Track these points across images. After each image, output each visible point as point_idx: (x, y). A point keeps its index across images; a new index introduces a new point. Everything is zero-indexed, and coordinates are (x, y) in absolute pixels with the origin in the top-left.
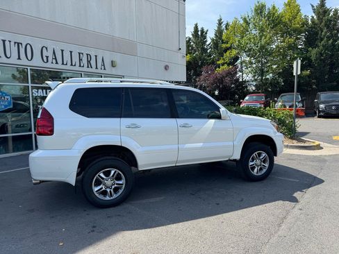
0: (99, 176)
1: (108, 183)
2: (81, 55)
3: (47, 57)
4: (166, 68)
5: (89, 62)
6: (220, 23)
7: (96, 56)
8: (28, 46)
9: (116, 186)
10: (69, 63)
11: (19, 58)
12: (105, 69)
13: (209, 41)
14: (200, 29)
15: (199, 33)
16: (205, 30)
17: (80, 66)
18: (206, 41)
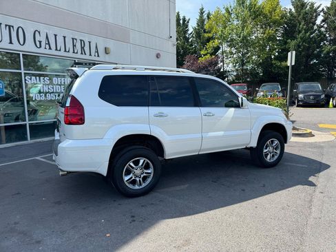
0: (129, 165)
1: (138, 172)
2: (75, 41)
3: (40, 42)
4: (158, 56)
5: (82, 48)
6: (202, 13)
7: (90, 42)
8: (20, 30)
9: (144, 174)
10: (63, 49)
11: (11, 43)
12: (98, 56)
13: (191, 30)
14: (181, 18)
15: (181, 22)
16: (187, 19)
17: (74, 52)
18: (188, 30)
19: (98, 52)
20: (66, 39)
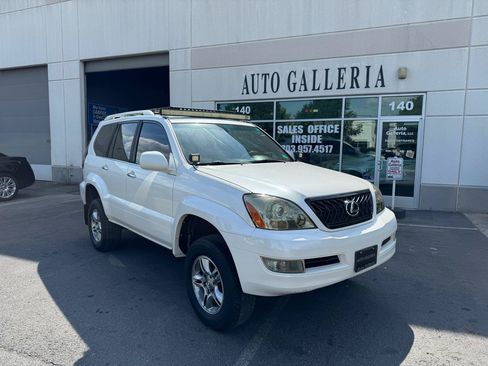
2: (342, 71)
3: (295, 84)
5: (354, 79)
7: (368, 68)
8: (276, 75)
10: (323, 87)
11: (265, 92)
19: (382, 80)
20: (329, 72)
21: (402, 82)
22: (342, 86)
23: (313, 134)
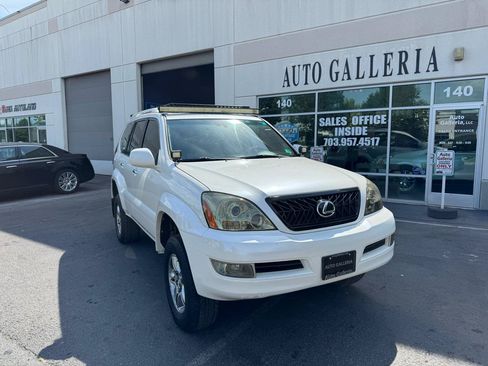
2: (389, 56)
7: (418, 51)
8: (317, 66)
10: (368, 74)
11: (306, 83)
19: (435, 63)
20: (374, 58)
21: (459, 65)
22: (388, 73)
23: (358, 125)
